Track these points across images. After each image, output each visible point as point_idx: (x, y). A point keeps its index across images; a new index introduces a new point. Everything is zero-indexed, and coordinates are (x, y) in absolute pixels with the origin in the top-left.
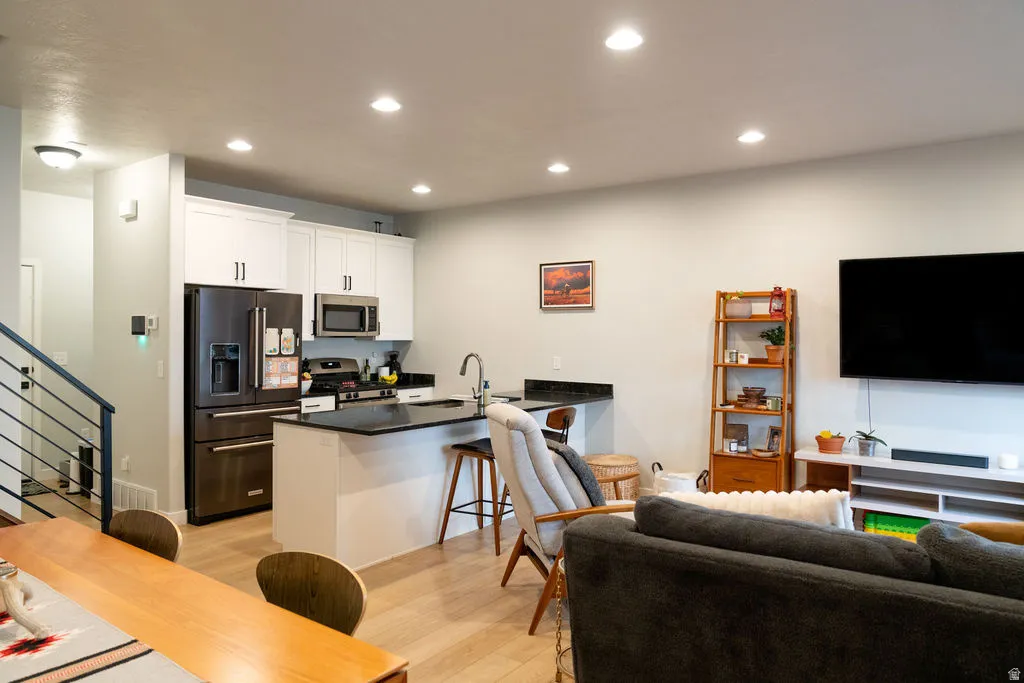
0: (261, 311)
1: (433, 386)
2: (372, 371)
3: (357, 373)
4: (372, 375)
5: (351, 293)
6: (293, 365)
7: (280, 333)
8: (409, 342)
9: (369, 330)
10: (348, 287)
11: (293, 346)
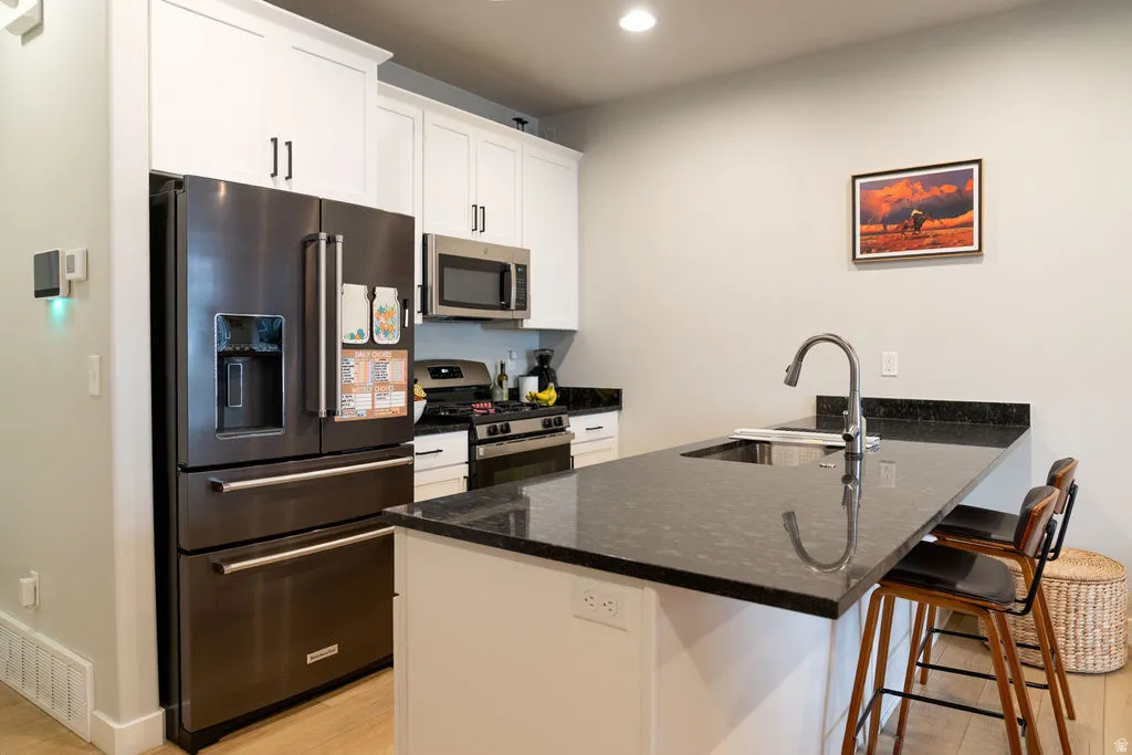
0: (331, 241)
1: (620, 408)
2: (509, 384)
3: (487, 387)
4: (511, 391)
5: (485, 238)
6: (397, 368)
7: (372, 296)
8: (572, 332)
9: (517, 308)
10: (480, 227)
11: (397, 326)
